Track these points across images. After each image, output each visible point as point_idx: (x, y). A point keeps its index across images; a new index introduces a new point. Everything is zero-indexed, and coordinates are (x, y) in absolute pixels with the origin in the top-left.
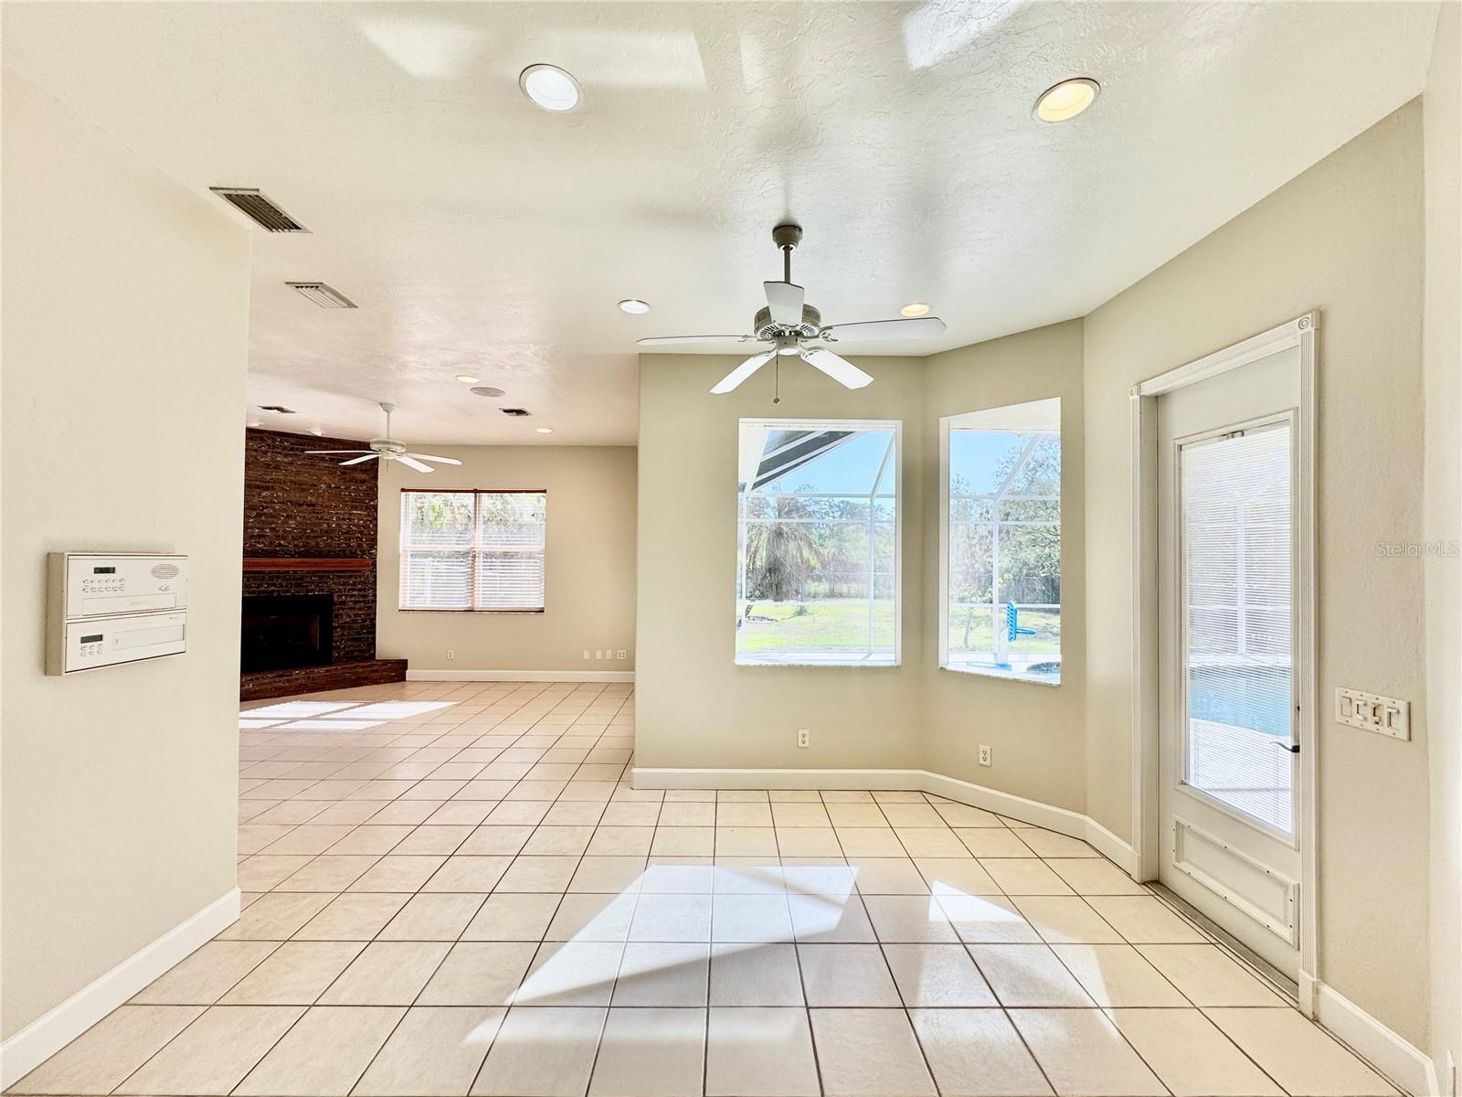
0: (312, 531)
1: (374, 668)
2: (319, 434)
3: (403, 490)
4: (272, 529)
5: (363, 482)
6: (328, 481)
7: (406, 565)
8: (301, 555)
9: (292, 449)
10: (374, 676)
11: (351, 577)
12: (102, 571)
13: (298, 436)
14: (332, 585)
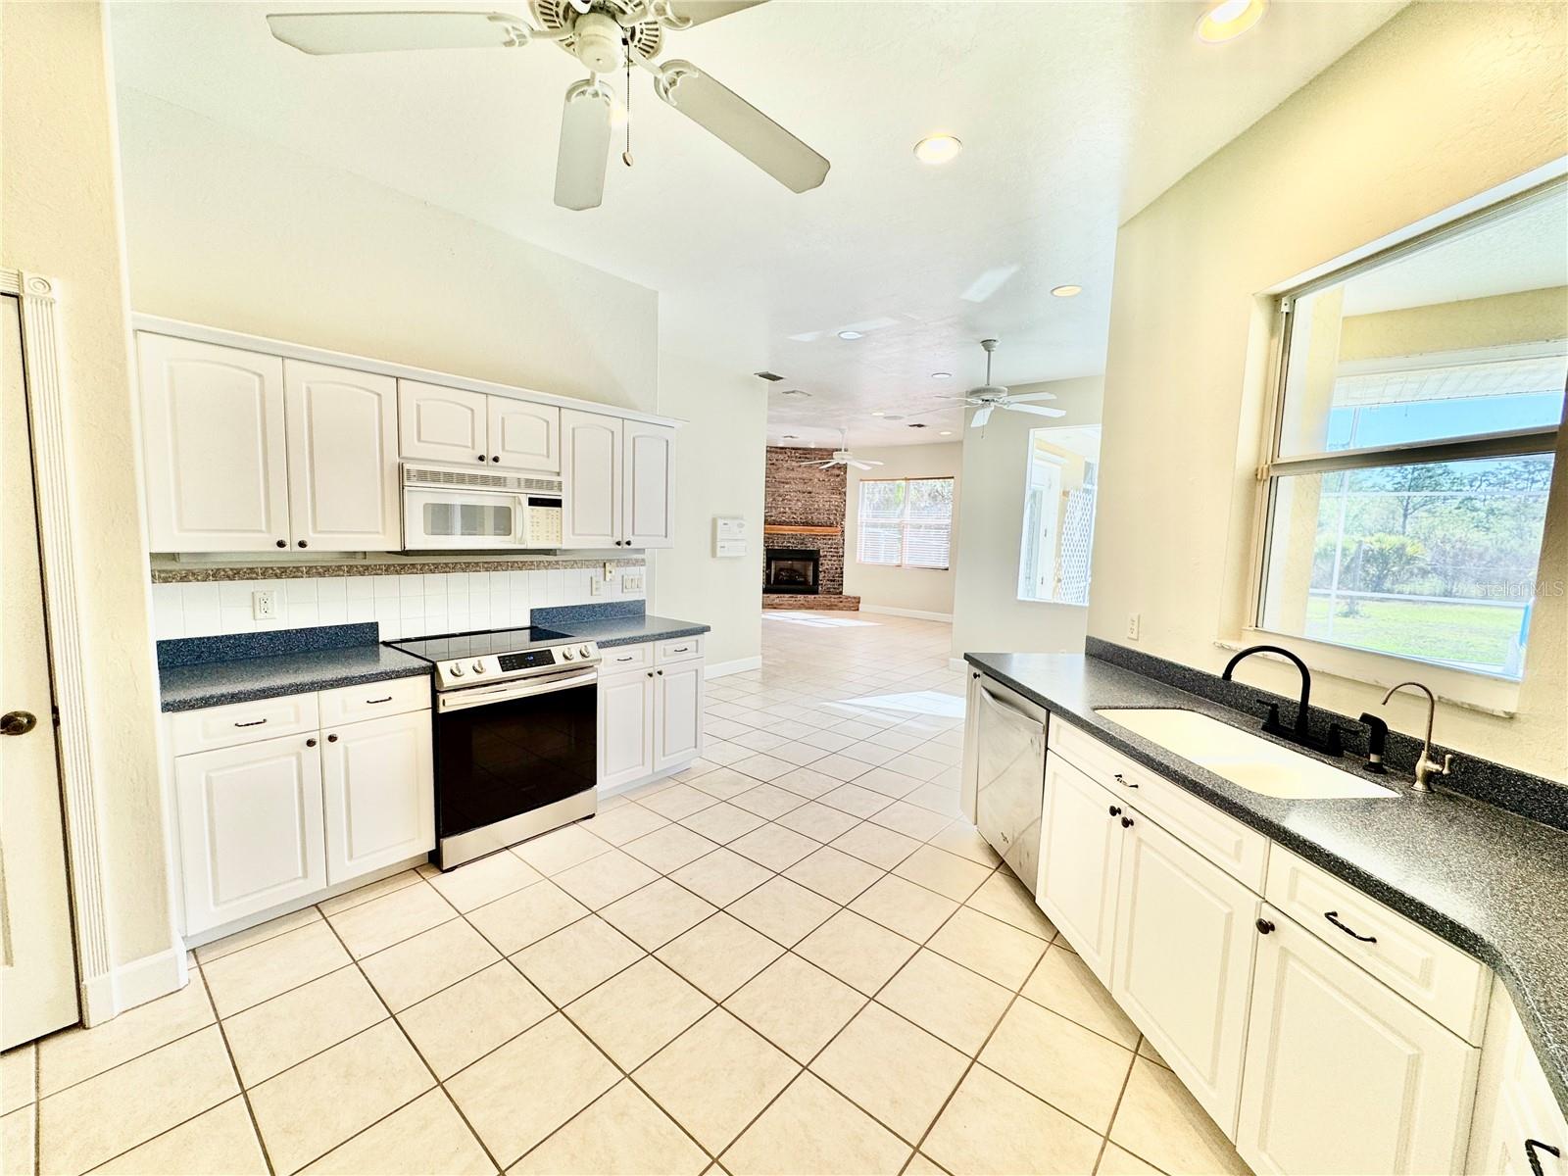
0: (810, 509)
1: (841, 600)
2: (813, 447)
3: (861, 480)
4: (790, 508)
5: (838, 476)
6: (818, 477)
7: (863, 533)
10: (841, 605)
11: (829, 539)
12: (725, 524)
13: (804, 449)
14: (819, 544)
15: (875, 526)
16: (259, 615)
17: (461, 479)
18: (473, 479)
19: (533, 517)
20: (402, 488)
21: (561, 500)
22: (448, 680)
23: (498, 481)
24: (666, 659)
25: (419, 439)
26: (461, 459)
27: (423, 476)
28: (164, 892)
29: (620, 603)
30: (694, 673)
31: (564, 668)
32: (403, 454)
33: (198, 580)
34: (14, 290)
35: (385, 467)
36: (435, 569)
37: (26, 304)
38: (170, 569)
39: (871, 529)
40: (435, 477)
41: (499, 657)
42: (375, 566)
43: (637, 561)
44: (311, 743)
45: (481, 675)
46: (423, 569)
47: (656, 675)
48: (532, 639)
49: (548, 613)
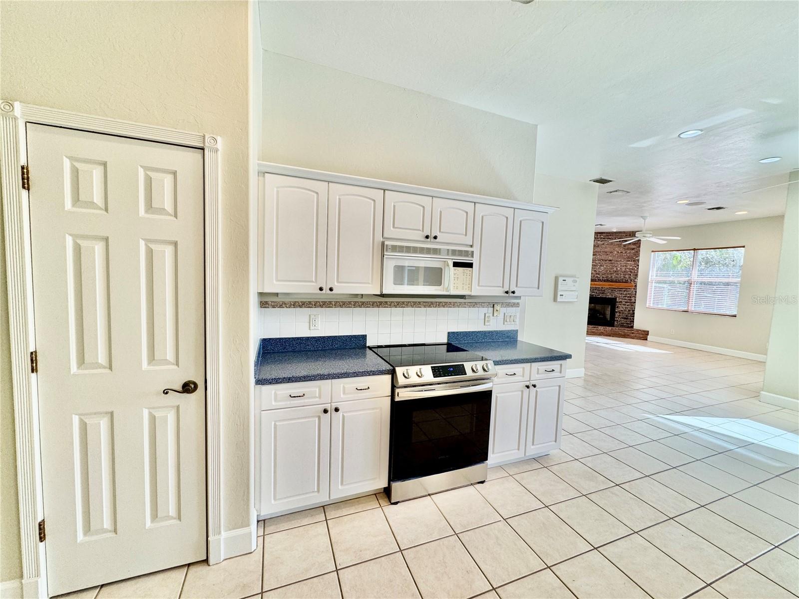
0: (610, 271)
1: (633, 332)
2: (615, 231)
3: (653, 251)
5: (634, 249)
6: (618, 250)
7: (652, 287)
8: (605, 281)
9: (604, 238)
10: (632, 335)
11: (625, 291)
12: (564, 280)
13: (607, 233)
14: (616, 294)
15: (659, 282)
16: (312, 328)
17: (415, 250)
18: (422, 250)
19: (455, 274)
20: (383, 256)
21: (472, 264)
22: (401, 380)
23: (436, 251)
24: (539, 376)
25: (394, 227)
26: (415, 237)
27: (394, 248)
28: (248, 493)
29: (502, 331)
30: (558, 388)
31: (471, 378)
32: (385, 236)
33: (287, 307)
34: (201, 145)
35: (375, 242)
36: (398, 305)
37: (206, 152)
38: (267, 301)
39: (658, 285)
40: (401, 249)
41: (432, 367)
42: (367, 302)
43: (514, 304)
44: (326, 411)
45: (421, 379)
46: (391, 305)
47: (532, 388)
48: (448, 351)
49: (458, 335)
